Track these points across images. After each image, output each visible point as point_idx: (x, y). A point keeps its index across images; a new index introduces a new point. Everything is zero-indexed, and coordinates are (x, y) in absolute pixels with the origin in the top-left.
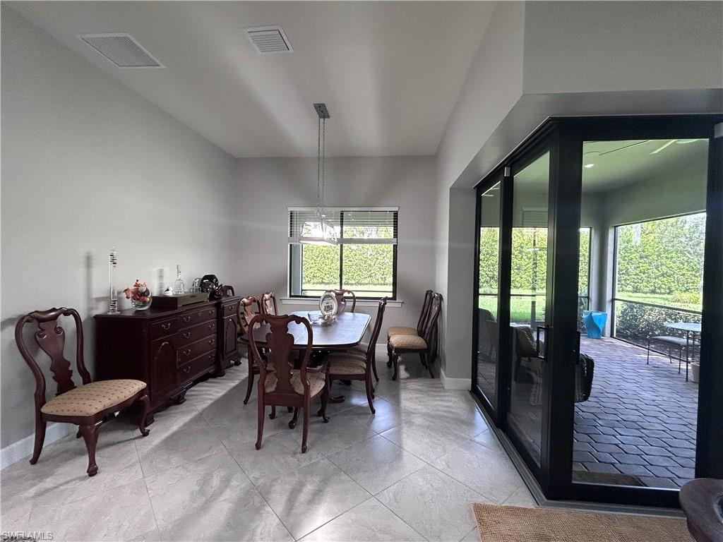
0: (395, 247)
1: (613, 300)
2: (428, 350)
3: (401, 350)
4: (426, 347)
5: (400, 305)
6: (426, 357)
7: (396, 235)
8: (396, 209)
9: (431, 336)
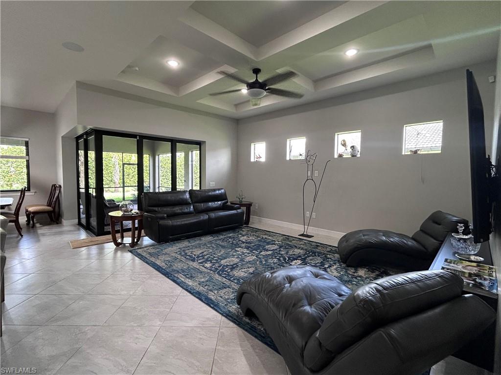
0: (28, 161)
1: (159, 187)
2: (54, 211)
3: (35, 213)
4: (52, 210)
5: (33, 194)
6: (53, 215)
7: (28, 154)
8: (27, 140)
9: (55, 204)
